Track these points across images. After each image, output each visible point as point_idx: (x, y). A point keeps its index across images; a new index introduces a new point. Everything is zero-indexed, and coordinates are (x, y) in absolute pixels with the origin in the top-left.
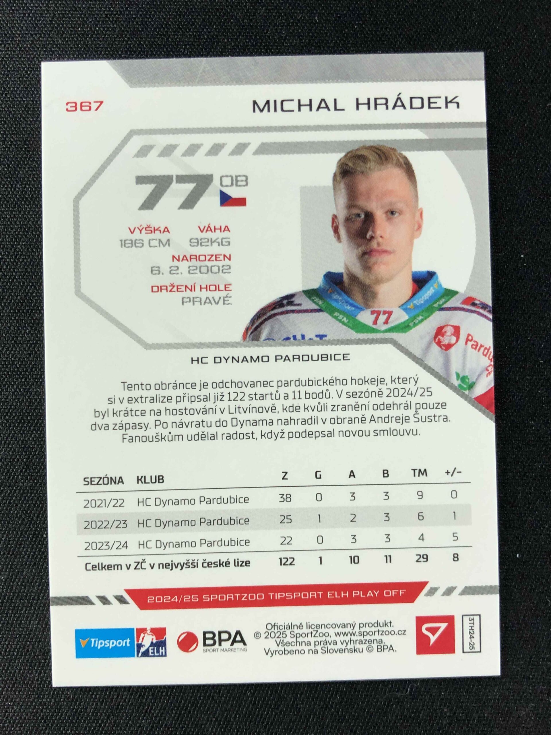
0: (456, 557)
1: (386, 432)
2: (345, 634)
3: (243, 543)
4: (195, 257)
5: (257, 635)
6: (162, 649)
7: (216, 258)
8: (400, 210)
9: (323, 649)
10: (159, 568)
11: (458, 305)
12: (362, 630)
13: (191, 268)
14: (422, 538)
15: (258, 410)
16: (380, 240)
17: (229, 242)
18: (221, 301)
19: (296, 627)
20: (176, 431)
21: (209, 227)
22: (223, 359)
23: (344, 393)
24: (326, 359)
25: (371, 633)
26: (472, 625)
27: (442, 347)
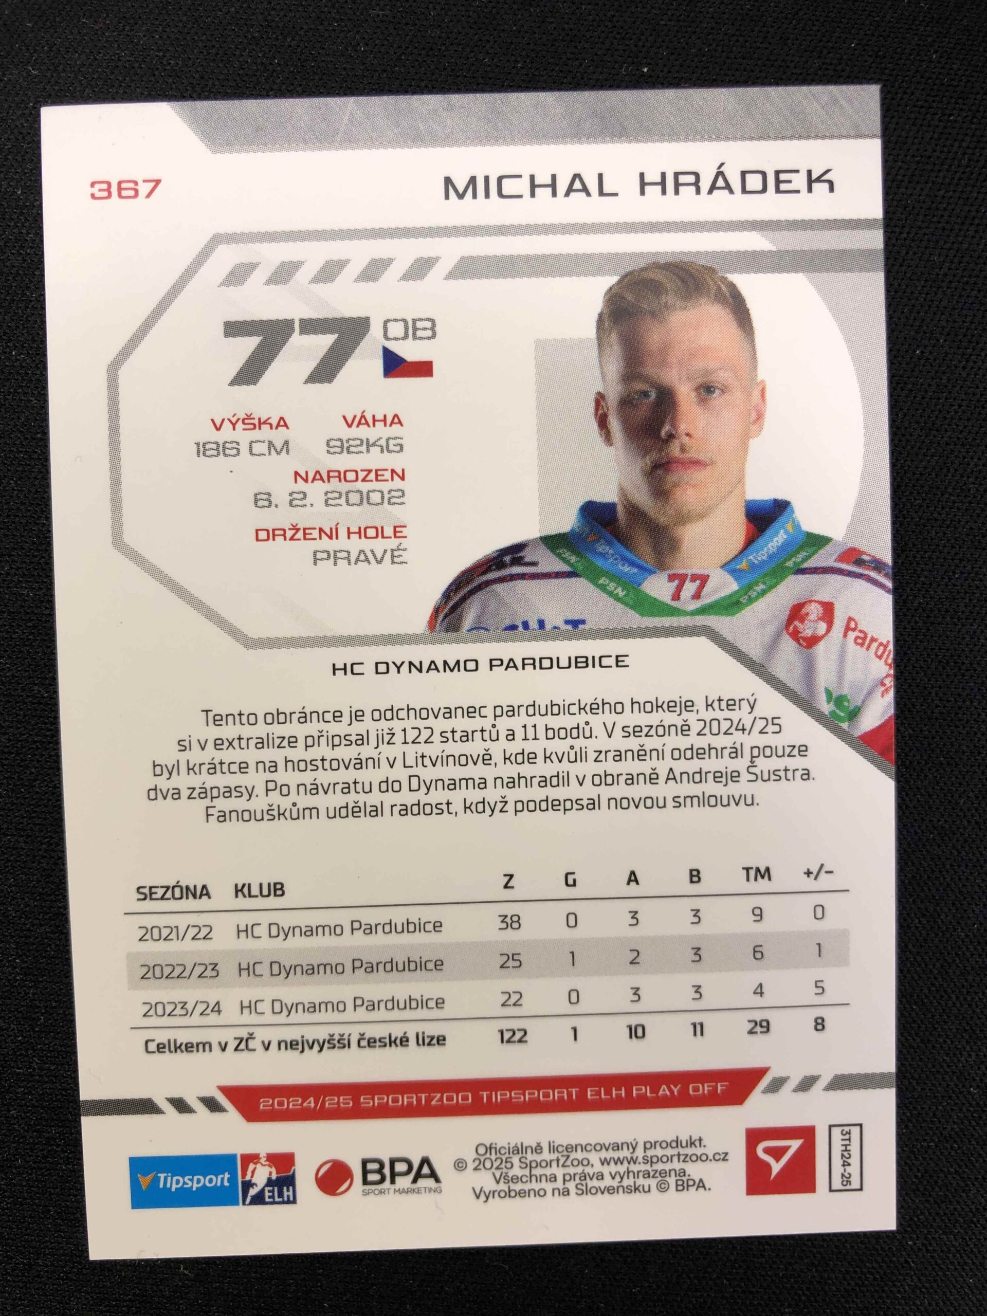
0: (820, 1024)
1: (695, 800)
2: (619, 1161)
3: (432, 1004)
4: (336, 474)
5: (460, 1165)
6: (288, 1191)
7: (377, 475)
8: (723, 385)
9: (579, 1186)
10: (280, 1048)
11: (831, 562)
12: (650, 1153)
13: (330, 495)
14: (759, 991)
15: (459, 760)
16: (686, 440)
17: (401, 446)
18: (388, 555)
19: (529, 1150)
20: (305, 801)
21: (363, 416)
22: (391, 666)
23: (618, 729)
24: (584, 665)
25: (665, 1159)
26: (847, 1142)
27: (801, 641)
